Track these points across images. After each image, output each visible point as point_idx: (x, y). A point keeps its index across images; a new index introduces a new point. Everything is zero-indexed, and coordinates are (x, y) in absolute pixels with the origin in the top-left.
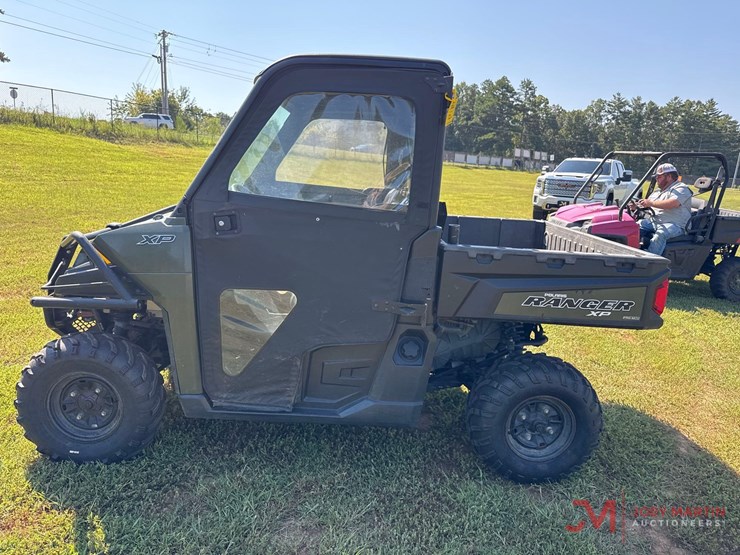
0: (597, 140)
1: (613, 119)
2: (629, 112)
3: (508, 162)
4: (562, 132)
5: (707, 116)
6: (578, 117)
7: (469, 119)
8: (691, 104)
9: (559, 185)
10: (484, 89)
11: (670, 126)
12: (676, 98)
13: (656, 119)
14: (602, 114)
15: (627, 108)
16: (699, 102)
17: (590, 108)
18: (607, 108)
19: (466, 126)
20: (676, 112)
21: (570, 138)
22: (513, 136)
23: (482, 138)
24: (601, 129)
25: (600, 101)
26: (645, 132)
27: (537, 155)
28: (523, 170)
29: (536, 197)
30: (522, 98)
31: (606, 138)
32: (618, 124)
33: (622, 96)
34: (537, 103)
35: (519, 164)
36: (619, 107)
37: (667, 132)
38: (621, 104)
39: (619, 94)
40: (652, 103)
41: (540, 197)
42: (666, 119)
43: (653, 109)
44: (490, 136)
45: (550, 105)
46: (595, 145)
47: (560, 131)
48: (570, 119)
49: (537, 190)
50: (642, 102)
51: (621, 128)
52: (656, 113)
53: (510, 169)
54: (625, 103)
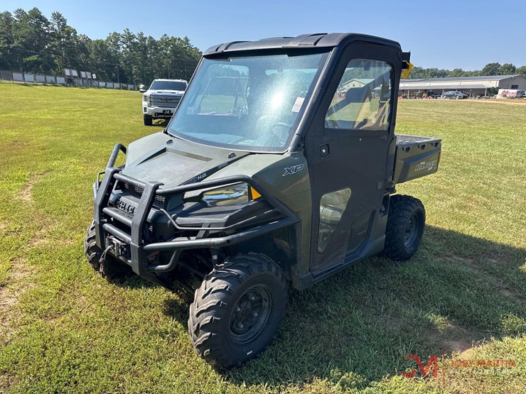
0: (119, 63)
1: (127, 47)
2: (138, 43)
3: (61, 80)
4: (92, 56)
5: (185, 48)
6: (101, 44)
7: (9, 42)
8: (175, 40)
9: (161, 99)
10: (18, 17)
11: (165, 54)
12: (165, 35)
13: (155, 49)
14: (119, 43)
15: (135, 40)
16: (179, 39)
17: (109, 39)
18: (122, 39)
19: (8, 48)
20: (167, 44)
21: (99, 61)
22: (55, 58)
23: (28, 59)
24: (121, 55)
25: (115, 33)
26: (150, 57)
27: (83, 74)
28: (76, 87)
29: (145, 109)
30: (56, 27)
31: (125, 62)
32: (131, 51)
33: (130, 31)
34: (69, 32)
35: (70, 82)
36: (130, 40)
37: (164, 58)
38: (130, 37)
39: (127, 30)
40: (151, 38)
41: (148, 108)
42: (162, 49)
43: (153, 42)
44: (34, 58)
45: (78, 34)
46: (119, 66)
47: (90, 56)
48: (96, 47)
49: (145, 104)
50: (144, 36)
51: (134, 54)
52: (155, 45)
53: (63, 85)
54: (133, 37)
